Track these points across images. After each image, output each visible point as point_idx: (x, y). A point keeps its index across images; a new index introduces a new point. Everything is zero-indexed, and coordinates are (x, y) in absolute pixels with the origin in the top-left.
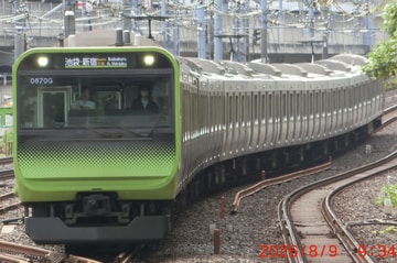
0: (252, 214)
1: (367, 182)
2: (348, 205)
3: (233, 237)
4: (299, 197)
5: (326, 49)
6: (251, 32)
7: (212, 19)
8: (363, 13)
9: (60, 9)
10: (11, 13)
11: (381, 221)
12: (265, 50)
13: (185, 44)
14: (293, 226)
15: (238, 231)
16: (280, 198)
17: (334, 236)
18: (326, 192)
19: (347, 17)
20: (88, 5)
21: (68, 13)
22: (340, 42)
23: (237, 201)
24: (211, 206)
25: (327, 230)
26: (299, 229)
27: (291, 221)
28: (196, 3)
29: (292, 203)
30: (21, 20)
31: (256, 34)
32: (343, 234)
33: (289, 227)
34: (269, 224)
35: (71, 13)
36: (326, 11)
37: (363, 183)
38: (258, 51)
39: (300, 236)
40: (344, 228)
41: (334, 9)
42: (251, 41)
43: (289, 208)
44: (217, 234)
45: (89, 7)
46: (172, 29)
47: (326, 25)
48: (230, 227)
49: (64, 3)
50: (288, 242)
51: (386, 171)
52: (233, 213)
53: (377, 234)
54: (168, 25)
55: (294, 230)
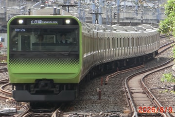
0: (113, 84)
1: (158, 72)
2: (150, 81)
3: (106, 93)
4: (131, 78)
5: (142, 21)
6: (113, 14)
7: (98, 8)
8: (157, 7)
9: (39, 4)
10: (20, 5)
11: (163, 88)
12: (118, 21)
13: (87, 18)
14: (129, 89)
15: (108, 91)
16: (124, 78)
17: (145, 93)
18: (142, 76)
19: (150, 8)
20: (50, 2)
21: (42, 5)
22: (148, 18)
23: (107, 79)
24: (98, 81)
25: (142, 91)
26: (131, 90)
27: (128, 87)
28: (92, 2)
29: (129, 81)
30: (23, 8)
31: (115, 14)
32: (148, 92)
33: (127, 90)
34: (120, 88)
35: (43, 5)
36: (142, 6)
37: (156, 73)
38: (116, 21)
39: (132, 93)
40: (149, 90)
41: (145, 5)
42: (113, 17)
43: (127, 82)
44: (100, 92)
45: (50, 3)
46: (82, 12)
47: (142, 12)
48: (105, 89)
49: (40, 2)
50: (127, 95)
51: (165, 68)
52: (106, 84)
53: (161, 93)
54: (81, 11)
55: (129, 91)
